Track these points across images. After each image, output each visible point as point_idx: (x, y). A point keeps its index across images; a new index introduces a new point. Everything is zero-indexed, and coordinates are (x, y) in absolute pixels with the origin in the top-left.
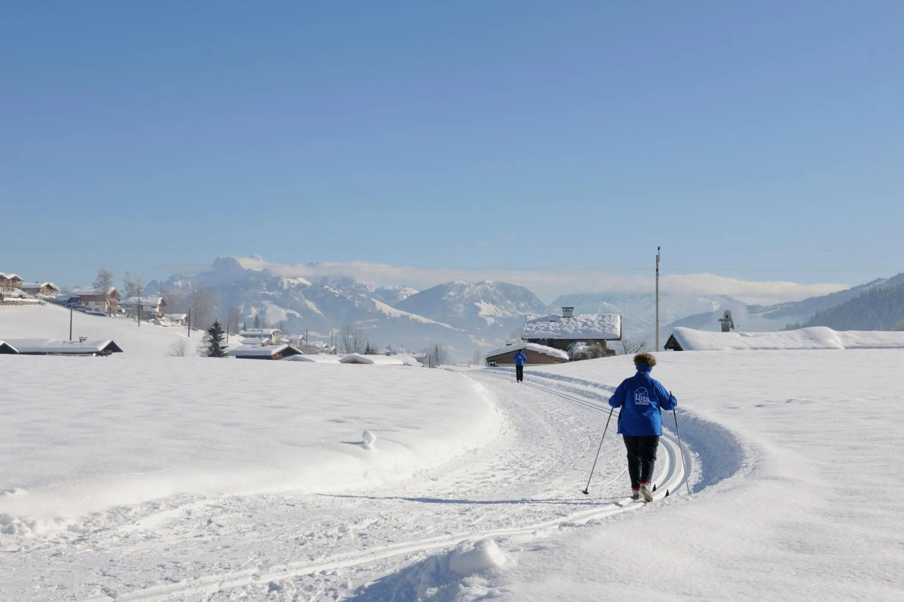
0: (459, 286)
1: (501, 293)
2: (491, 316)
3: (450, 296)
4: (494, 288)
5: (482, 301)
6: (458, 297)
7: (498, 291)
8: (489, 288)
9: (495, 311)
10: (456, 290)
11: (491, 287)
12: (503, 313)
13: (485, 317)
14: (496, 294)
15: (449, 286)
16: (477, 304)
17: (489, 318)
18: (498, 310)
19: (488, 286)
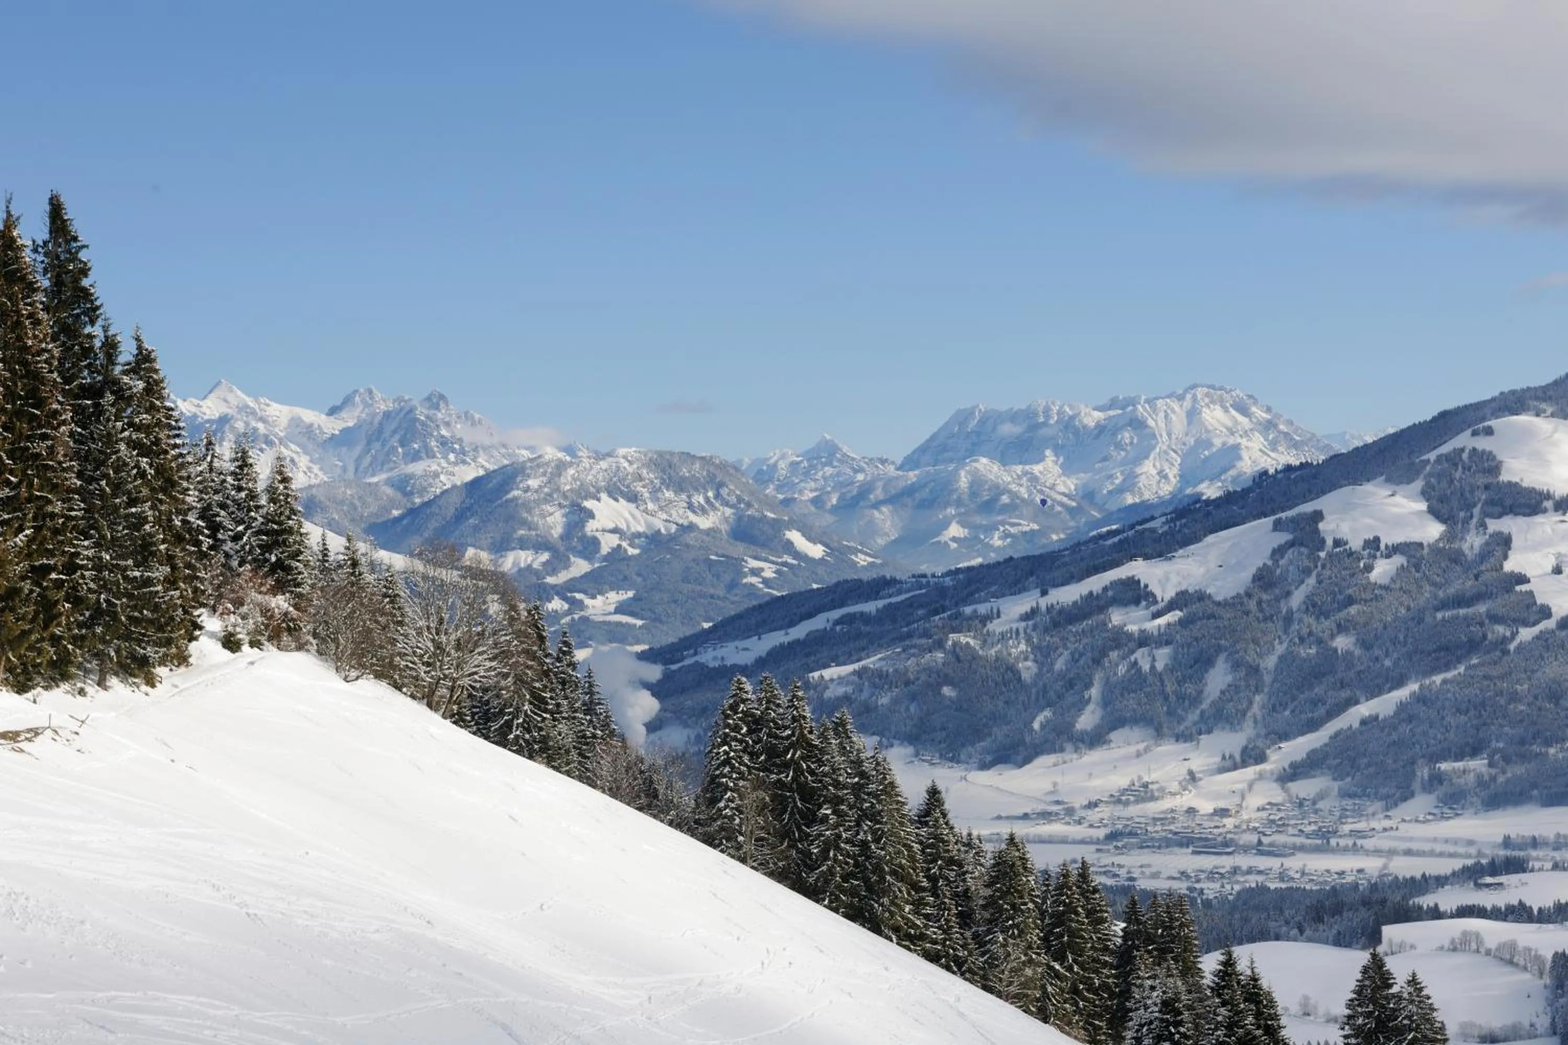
0: (553, 464)
1: (652, 476)
2: (615, 531)
3: (527, 490)
4: (635, 466)
5: (604, 496)
6: (546, 490)
7: (644, 472)
8: (626, 465)
9: (627, 516)
10: (544, 474)
11: (631, 463)
12: (646, 522)
13: (598, 534)
14: (641, 479)
15: (529, 464)
16: (589, 504)
17: (608, 535)
18: (637, 513)
19: (622, 460)
